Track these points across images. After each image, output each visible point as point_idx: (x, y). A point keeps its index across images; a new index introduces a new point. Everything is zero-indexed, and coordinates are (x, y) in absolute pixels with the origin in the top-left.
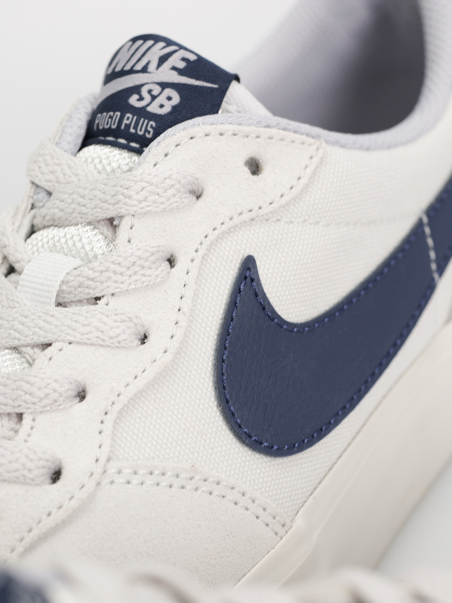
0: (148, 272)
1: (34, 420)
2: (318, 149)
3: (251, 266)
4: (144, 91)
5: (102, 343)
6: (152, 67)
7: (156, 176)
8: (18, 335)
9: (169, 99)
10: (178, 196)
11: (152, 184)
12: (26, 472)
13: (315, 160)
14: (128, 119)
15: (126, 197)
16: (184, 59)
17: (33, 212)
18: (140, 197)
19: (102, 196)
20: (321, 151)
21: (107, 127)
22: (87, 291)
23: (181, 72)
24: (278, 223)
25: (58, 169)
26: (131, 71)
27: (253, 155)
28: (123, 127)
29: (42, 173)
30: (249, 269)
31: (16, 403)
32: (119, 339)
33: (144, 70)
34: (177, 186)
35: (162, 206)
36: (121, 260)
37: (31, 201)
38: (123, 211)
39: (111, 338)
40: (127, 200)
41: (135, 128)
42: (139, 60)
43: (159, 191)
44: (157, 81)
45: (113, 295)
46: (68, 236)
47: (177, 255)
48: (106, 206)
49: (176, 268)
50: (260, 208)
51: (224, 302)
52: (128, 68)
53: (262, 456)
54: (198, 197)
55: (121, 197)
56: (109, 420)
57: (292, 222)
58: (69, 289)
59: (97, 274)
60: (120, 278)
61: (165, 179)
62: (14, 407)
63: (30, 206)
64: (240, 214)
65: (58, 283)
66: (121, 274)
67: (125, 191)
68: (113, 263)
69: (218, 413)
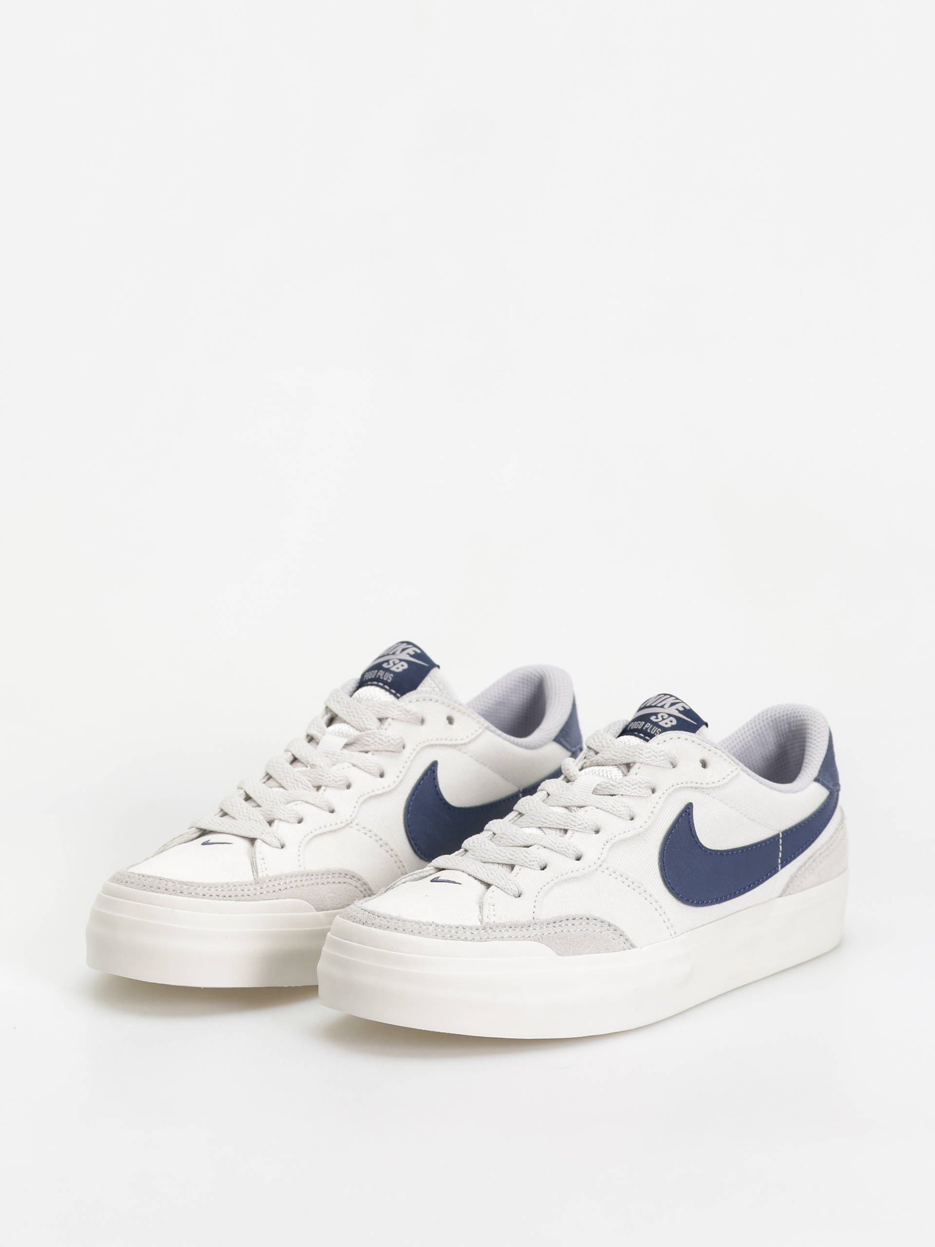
0: (642, 790)
1: (573, 834)
2: (736, 769)
3: (690, 808)
4: (659, 716)
5: (612, 812)
6: (666, 706)
7: (657, 748)
8: (570, 801)
9: (671, 722)
10: (665, 761)
11: (654, 752)
12: (566, 850)
13: (734, 774)
14: (648, 725)
15: (640, 754)
16: (683, 707)
17: (585, 760)
18: (647, 755)
19: (627, 752)
20: (737, 771)
21: (635, 728)
22: (609, 790)
23: (680, 712)
24: (708, 795)
25: (604, 741)
26: (655, 706)
27: (705, 758)
28: (644, 728)
29: (595, 742)
30: (689, 808)
31: (566, 824)
32: (621, 813)
33: (662, 707)
34: (666, 756)
35: (656, 763)
36: (630, 780)
37: (585, 755)
38: (637, 760)
39: (618, 811)
40: (640, 755)
41: (651, 730)
42: (661, 702)
43: (657, 756)
44: (667, 712)
45: (622, 795)
46: (605, 772)
47: (656, 789)
48: (628, 757)
49: (655, 794)
50: (701, 784)
51: (670, 824)
52: (654, 704)
53: (673, 897)
54: (674, 767)
55: (637, 753)
56: (608, 845)
57: (715, 798)
58: (600, 788)
59: (616, 784)
60: (628, 789)
61: (662, 751)
62: (565, 826)
63: (584, 757)
64: (692, 783)
65: (596, 785)
66: (629, 787)
67: (640, 751)
68: (626, 781)
69: (658, 867)
